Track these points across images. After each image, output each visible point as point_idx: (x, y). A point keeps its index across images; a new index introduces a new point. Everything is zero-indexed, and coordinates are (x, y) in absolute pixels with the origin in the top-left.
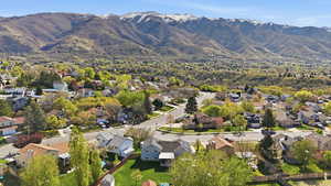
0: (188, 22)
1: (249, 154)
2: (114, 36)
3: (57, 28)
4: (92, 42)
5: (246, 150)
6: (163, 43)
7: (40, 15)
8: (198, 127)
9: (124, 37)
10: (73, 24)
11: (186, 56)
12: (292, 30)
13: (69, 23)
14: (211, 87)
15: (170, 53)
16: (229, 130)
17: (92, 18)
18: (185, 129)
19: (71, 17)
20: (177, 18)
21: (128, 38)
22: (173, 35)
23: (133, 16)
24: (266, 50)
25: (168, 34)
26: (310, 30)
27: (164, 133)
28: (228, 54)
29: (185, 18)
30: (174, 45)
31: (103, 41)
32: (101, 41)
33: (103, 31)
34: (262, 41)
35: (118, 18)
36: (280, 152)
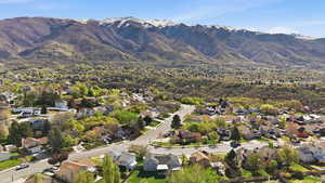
0: (167, 27)
1: (219, 164)
2: (95, 41)
3: (36, 32)
4: (71, 48)
5: (218, 161)
6: (143, 49)
7: (18, 20)
8: (182, 141)
9: (103, 42)
10: (51, 29)
11: (165, 62)
12: (264, 37)
13: (48, 28)
14: (190, 99)
15: (149, 58)
16: (205, 143)
17: (71, 23)
18: (172, 143)
19: (50, 22)
20: (156, 24)
21: (108, 44)
22: (152, 41)
23: (113, 21)
24: (240, 55)
25: (147, 39)
26: (280, 37)
27: (156, 147)
28: (205, 59)
29: (164, 24)
30: (154, 51)
31: (84, 47)
32: (81, 46)
33: (83, 37)
34: (237, 47)
35: (98, 23)
36: (240, 162)
